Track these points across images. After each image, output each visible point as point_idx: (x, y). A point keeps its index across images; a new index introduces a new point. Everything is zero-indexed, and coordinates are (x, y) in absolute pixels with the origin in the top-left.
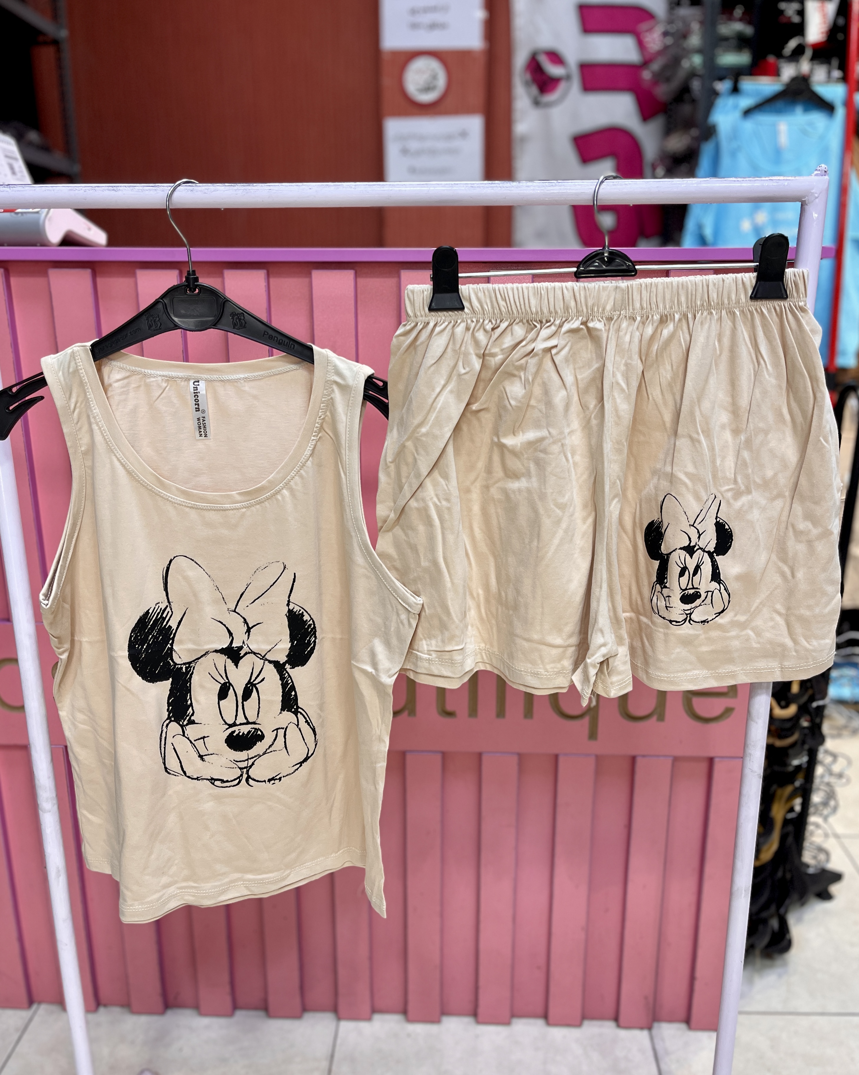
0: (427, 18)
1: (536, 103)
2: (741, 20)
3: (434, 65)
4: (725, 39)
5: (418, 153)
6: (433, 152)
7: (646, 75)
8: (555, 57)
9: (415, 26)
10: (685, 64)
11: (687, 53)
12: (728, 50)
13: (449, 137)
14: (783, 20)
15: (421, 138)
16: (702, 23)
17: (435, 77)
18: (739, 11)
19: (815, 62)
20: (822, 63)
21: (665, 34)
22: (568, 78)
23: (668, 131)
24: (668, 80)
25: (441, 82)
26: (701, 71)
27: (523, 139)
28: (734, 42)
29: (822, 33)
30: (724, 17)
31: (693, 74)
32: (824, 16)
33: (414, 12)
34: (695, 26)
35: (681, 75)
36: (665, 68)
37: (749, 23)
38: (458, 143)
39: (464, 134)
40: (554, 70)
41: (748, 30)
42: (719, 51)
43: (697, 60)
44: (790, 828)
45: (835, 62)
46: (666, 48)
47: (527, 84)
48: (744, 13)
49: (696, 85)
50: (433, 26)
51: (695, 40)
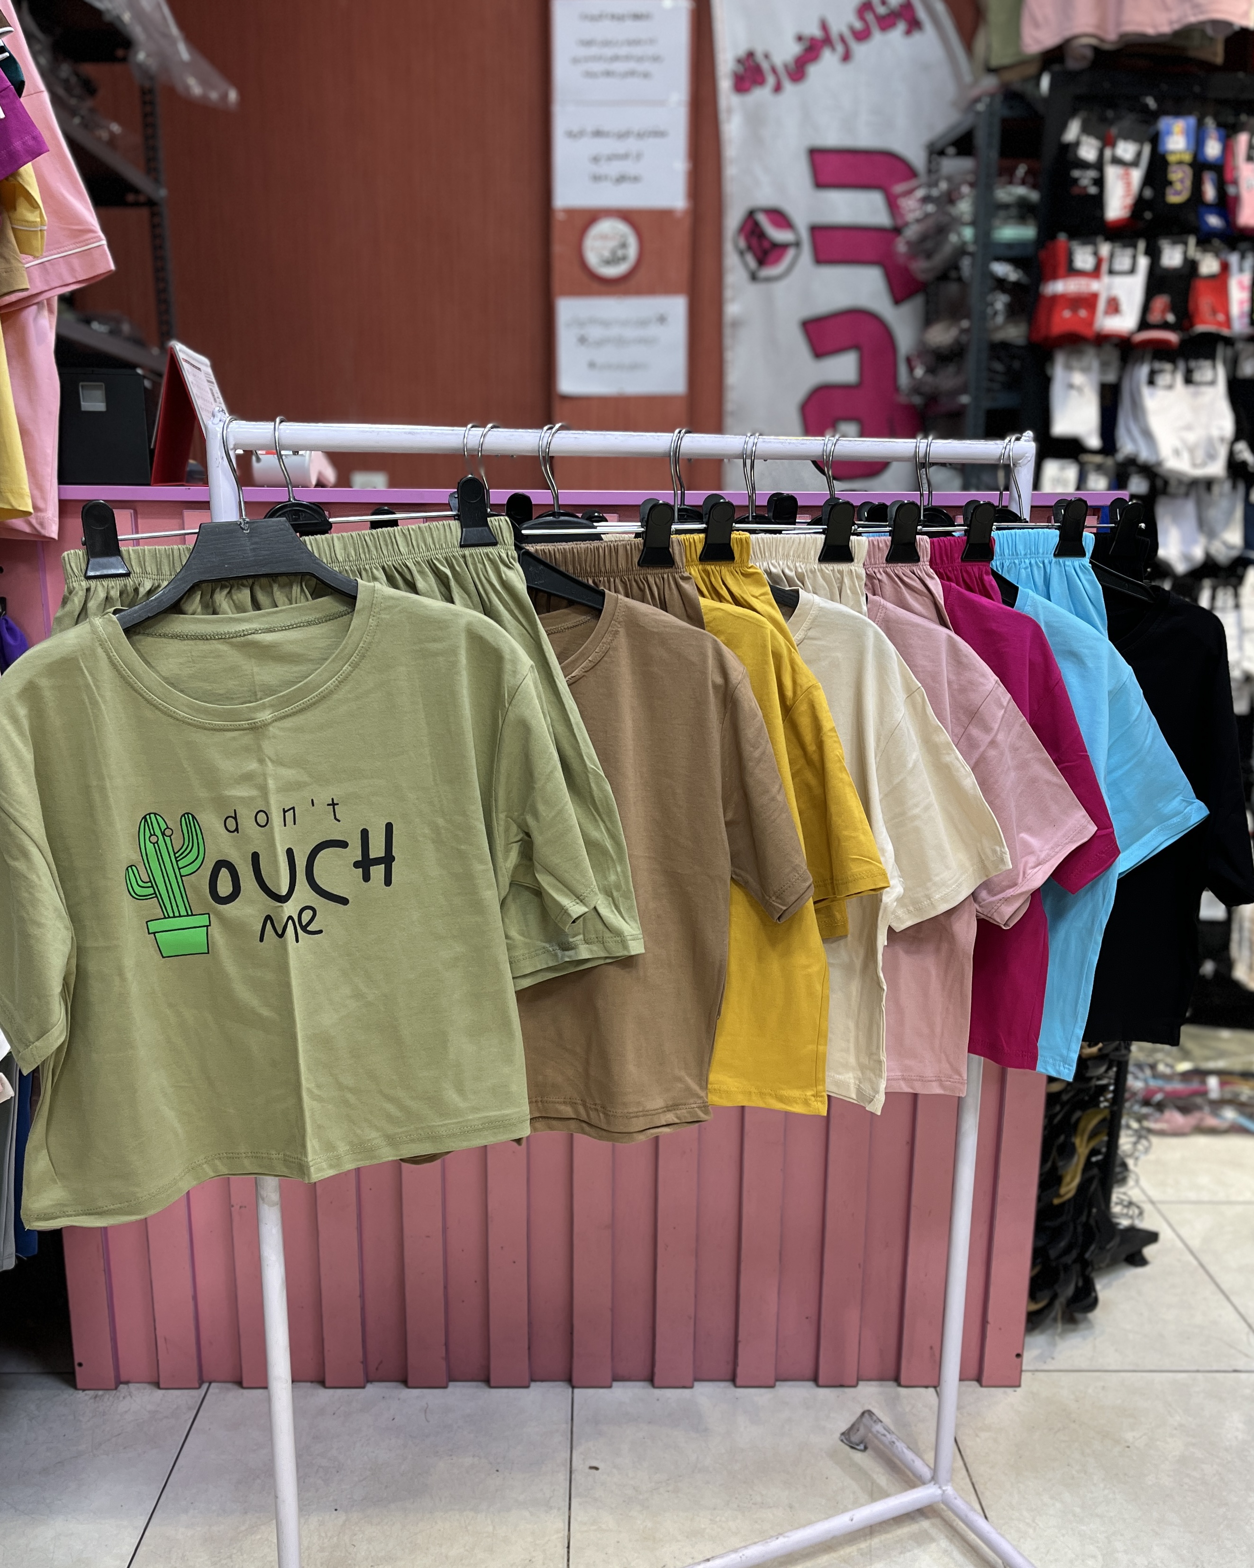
0: (614, 169)
1: (754, 277)
2: (1023, 183)
3: (621, 228)
4: (1006, 206)
5: (600, 343)
6: (620, 342)
7: (901, 247)
8: (780, 218)
9: (597, 178)
10: (953, 238)
11: (955, 222)
12: (1006, 221)
13: (643, 323)
14: (1075, 191)
15: (606, 324)
16: (972, 185)
17: (624, 245)
18: (1021, 170)
19: (1117, 245)
20: (1125, 246)
21: (926, 200)
22: (797, 244)
23: (928, 320)
24: (929, 255)
25: (632, 251)
26: (971, 248)
27: (736, 324)
28: (1014, 212)
29: (1125, 207)
30: (1004, 179)
31: (961, 251)
32: (1128, 184)
33: (596, 159)
34: (965, 189)
35: (946, 250)
36: (924, 238)
37: (1034, 186)
38: (654, 330)
39: (662, 319)
40: (778, 235)
41: (1034, 196)
42: (997, 222)
43: (968, 233)
44: (1095, 1171)
45: (1142, 245)
46: (927, 216)
47: (741, 253)
48: (1026, 173)
49: (966, 264)
50: (621, 179)
51: (964, 207)
